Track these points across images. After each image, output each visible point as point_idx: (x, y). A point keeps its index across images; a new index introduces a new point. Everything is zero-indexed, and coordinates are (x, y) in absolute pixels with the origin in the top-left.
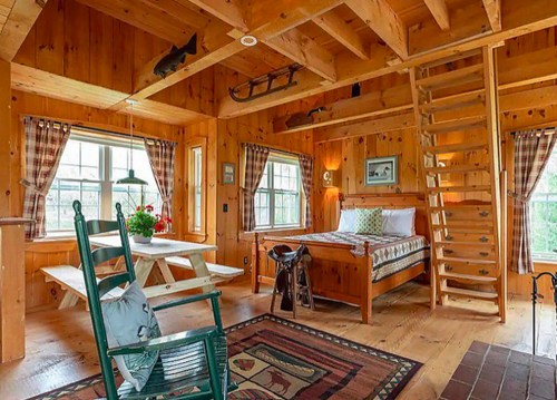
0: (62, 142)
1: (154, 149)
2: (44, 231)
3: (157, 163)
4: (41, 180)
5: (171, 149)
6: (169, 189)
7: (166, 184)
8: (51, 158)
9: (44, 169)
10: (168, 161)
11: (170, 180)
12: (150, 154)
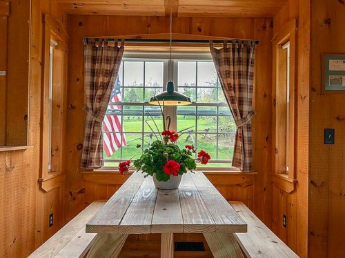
0: (117, 60)
1: (223, 55)
2: (100, 161)
3: (228, 74)
4: (96, 105)
5: (248, 52)
6: (246, 108)
7: (241, 102)
8: (106, 80)
9: (99, 92)
10: (243, 68)
11: (247, 95)
12: (218, 62)
